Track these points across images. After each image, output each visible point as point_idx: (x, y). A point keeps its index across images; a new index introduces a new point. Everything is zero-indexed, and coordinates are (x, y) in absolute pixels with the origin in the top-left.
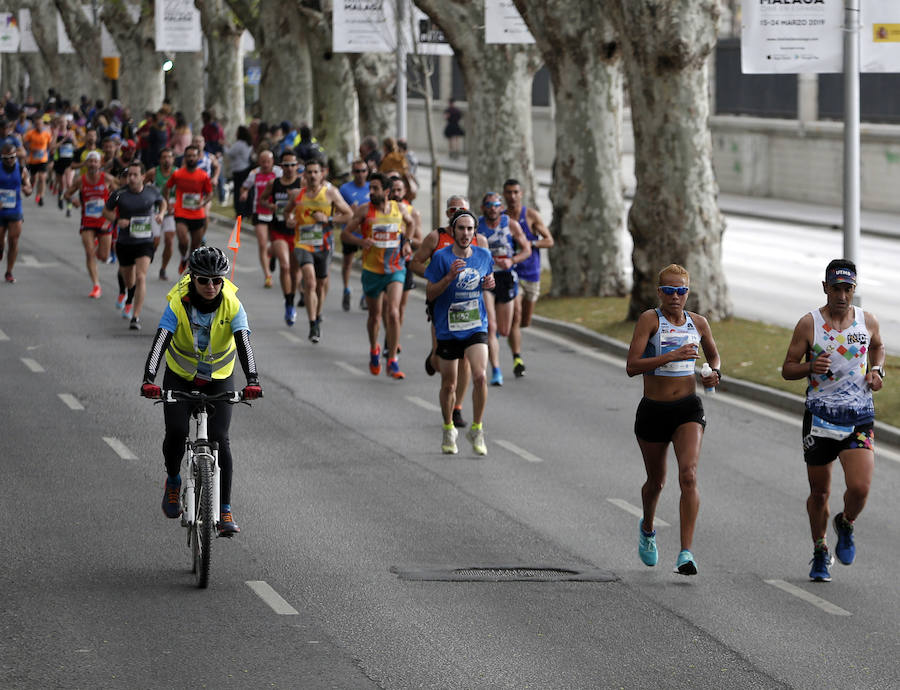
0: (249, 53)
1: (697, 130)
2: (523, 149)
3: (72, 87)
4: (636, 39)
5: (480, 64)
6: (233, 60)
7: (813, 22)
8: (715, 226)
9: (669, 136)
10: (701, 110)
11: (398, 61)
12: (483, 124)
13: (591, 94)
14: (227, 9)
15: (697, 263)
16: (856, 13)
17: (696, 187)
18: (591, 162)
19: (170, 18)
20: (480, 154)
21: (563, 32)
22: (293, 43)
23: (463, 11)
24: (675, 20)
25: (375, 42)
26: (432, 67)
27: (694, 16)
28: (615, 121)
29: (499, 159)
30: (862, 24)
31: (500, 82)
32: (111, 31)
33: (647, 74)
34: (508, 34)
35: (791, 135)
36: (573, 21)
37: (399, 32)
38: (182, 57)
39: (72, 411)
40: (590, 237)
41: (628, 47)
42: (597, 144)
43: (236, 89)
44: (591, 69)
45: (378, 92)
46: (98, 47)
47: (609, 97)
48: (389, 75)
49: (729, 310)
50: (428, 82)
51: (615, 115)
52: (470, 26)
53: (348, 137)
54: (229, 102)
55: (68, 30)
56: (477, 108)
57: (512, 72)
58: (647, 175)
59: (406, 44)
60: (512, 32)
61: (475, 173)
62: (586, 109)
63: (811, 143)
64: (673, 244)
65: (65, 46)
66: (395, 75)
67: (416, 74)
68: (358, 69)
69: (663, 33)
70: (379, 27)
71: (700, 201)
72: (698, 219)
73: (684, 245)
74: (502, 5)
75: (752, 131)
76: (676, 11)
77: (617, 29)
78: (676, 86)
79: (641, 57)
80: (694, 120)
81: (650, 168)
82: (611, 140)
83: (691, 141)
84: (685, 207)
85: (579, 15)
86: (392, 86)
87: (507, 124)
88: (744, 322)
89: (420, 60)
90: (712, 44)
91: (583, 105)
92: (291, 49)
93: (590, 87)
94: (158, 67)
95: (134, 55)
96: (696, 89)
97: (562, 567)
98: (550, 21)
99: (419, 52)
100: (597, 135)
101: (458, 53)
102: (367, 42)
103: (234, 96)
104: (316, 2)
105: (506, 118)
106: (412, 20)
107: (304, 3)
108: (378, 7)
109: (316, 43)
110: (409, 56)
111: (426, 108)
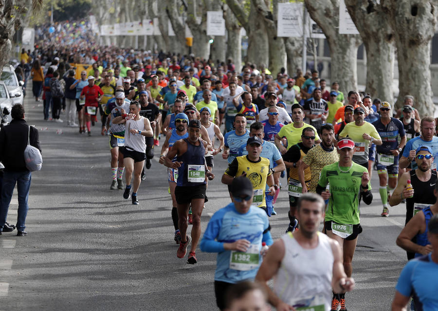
1: (425, 70)
2: (353, 77)
3: (174, 49)
4: (400, 33)
5: (337, 42)
6: (237, 39)
8: (432, 109)
9: (413, 72)
10: (427, 62)
11: (303, 41)
12: (337, 66)
13: (382, 55)
14: (236, 19)
18: (380, 82)
19: (211, 22)
20: (335, 78)
21: (371, 30)
22: (262, 33)
23: (330, 21)
24: (417, 25)
25: (294, 33)
26: (317, 43)
27: (425, 24)
28: (391, 66)
29: (343, 80)
31: (344, 49)
32: (189, 27)
33: (405, 47)
34: (348, 30)
36: (375, 25)
37: (304, 29)
38: (217, 38)
41: (398, 37)
42: (383, 76)
43: (238, 51)
44: (382, 45)
45: (295, 53)
46: (184, 33)
47: (389, 56)
48: (299, 46)
50: (315, 49)
51: (391, 64)
52: (332, 27)
54: (235, 56)
55: (173, 26)
56: (335, 60)
57: (349, 46)
58: (404, 88)
59: (307, 34)
60: (350, 29)
62: (379, 61)
65: (171, 33)
66: (302, 46)
67: (311, 46)
68: (287, 44)
69: (412, 31)
70: (296, 27)
71: (425, 99)
72: (424, 107)
74: (346, 18)
76: (418, 22)
77: (393, 29)
78: (417, 52)
79: (403, 40)
80: (424, 66)
81: (405, 85)
82: (389, 73)
83: (423, 76)
84: (419, 101)
85: (377, 23)
86: (301, 50)
87: (346, 66)
89: (312, 40)
90: (432, 35)
91: (378, 59)
92: (260, 35)
93: (381, 52)
94: (207, 41)
95: (198, 37)
96: (425, 53)
97: (367, 246)
98: (365, 25)
99: (312, 37)
100: (383, 71)
101: (328, 37)
102: (291, 33)
103: (237, 54)
104: (271, 16)
105: (346, 64)
106: (309, 24)
107: (266, 17)
108: (296, 19)
109: (271, 33)
110: (308, 39)
111: (314, 59)
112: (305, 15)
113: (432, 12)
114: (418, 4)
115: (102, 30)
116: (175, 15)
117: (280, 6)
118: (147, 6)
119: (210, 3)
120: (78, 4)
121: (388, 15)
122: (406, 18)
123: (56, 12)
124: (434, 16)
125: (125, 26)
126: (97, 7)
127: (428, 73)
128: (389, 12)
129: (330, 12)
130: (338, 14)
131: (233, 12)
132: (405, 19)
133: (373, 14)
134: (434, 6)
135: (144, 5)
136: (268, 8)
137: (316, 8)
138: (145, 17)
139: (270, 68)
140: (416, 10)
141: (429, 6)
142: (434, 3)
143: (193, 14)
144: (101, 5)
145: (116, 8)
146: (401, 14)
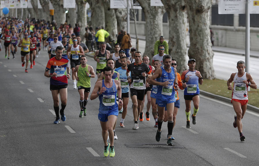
0: (88, 8)
1: (207, 29)
2: (160, 34)
3: (41, 17)
4: (190, 5)
5: (149, 11)
6: (84, 10)
7: (238, 1)
8: (211, 54)
9: (199, 31)
10: (208, 24)
11: (127, 11)
12: (150, 27)
13: (179, 19)
15: (206, 64)
17: (206, 44)
18: (178, 38)
20: (149, 35)
21: (171, 3)
22: (100, 6)
25: (121, 6)
26: (136, 12)
28: (185, 27)
29: (154, 36)
31: (154, 16)
32: (52, 3)
33: (193, 14)
35: (232, 30)
36: (174, 0)
37: (128, 3)
38: (70, 9)
39: (41, 103)
40: (178, 57)
41: (188, 7)
42: (180, 33)
43: (85, 18)
44: (178, 13)
45: (122, 19)
46: (48, 7)
47: (183, 20)
48: (125, 14)
49: (215, 77)
50: (135, 16)
51: (185, 25)
52: (146, 2)
53: (114, 31)
54: (83, 21)
55: (40, 2)
56: (148, 23)
57: (157, 14)
58: (193, 41)
59: (129, 6)
60: (158, 3)
61: (147, 40)
62: (177, 23)
63: (237, 32)
64: (200, 59)
65: (40, 7)
66: (126, 14)
67: (132, 14)
68: (117, 13)
69: (198, 3)
70: (122, 2)
71: (207, 48)
72: (207, 53)
73: (203, 60)
75: (221, 29)
77: (185, 2)
78: (201, 17)
79: (192, 10)
80: (206, 26)
81: (194, 39)
82: (184, 31)
83: (206, 33)
84: (203, 49)
86: (126, 17)
87: (156, 27)
88: (219, 80)
89: (133, 11)
90: (211, 6)
91: (176, 22)
92: (99, 7)
93: (178, 17)
94: (64, 12)
95: (58, 9)
96: (206, 18)
99: (133, 8)
100: (180, 30)
101: (143, 9)
102: (119, 6)
109: (106, 6)
110: (130, 9)
111: (135, 23)
125: (8, 3)
127: (208, 31)
139: (106, 29)
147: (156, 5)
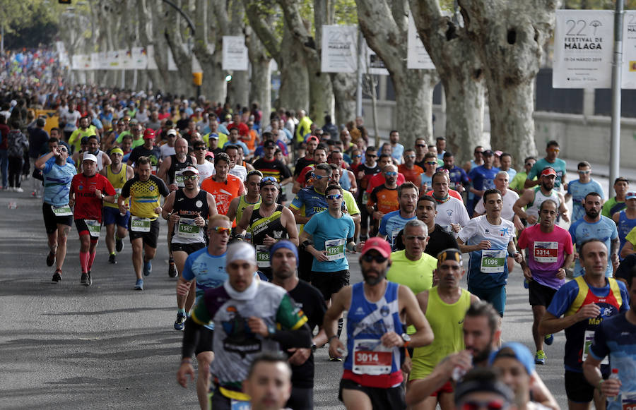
1: (526, 120)
2: (426, 128)
3: (176, 90)
4: (493, 67)
5: (404, 80)
6: (265, 75)
7: (595, 60)
9: (510, 123)
10: (529, 108)
11: (357, 78)
12: (404, 113)
13: (467, 98)
14: (263, 47)
16: (620, 55)
17: (525, 151)
18: (465, 136)
19: (229, 52)
20: (403, 130)
21: (452, 63)
22: (299, 66)
23: (395, 50)
24: (516, 57)
25: (345, 67)
26: (377, 82)
27: (527, 55)
28: (480, 113)
29: (413, 133)
30: (623, 60)
31: (415, 90)
32: (198, 58)
33: (499, 87)
34: (420, 64)
35: (579, 123)
36: (457, 57)
37: (359, 62)
38: (237, 74)
41: (489, 73)
42: (469, 127)
43: (266, 91)
44: (467, 84)
45: (346, 95)
46: (190, 67)
47: (477, 100)
48: (352, 85)
50: (374, 90)
51: (480, 111)
52: (398, 59)
54: (262, 99)
55: (174, 57)
56: (401, 105)
57: (421, 85)
58: (497, 144)
59: (362, 68)
60: (422, 62)
62: (463, 107)
63: (590, 128)
65: (172, 66)
66: (355, 85)
67: (368, 85)
68: (335, 82)
69: (509, 65)
70: (348, 58)
74: (418, 47)
75: (556, 120)
77: (483, 62)
78: (515, 94)
79: (496, 78)
80: (525, 114)
81: (499, 141)
82: (476, 124)
83: (524, 128)
84: (519, 162)
85: (460, 54)
86: (354, 91)
87: (418, 114)
89: (370, 77)
90: (537, 71)
91: (461, 104)
92: (298, 70)
93: (466, 94)
94: (223, 78)
96: (526, 96)
98: (444, 56)
99: (370, 72)
100: (469, 121)
101: (392, 73)
102: (341, 67)
103: (265, 96)
104: (312, 44)
105: (417, 111)
106: (366, 55)
107: (306, 44)
108: (347, 47)
109: (312, 66)
110: (364, 75)
111: (373, 104)
112: (359, 42)
113: (536, 39)
114: (516, 28)
115: (74, 62)
116: (178, 40)
117: (326, 29)
118: (137, 28)
119: (227, 25)
120: (40, 24)
121: (475, 42)
122: (500, 47)
123: (8, 36)
124: (538, 44)
125: (107, 57)
126: (67, 29)
127: (530, 124)
128: (476, 38)
129: (395, 38)
130: (407, 40)
131: (259, 36)
132: (498, 48)
133: (455, 42)
134: (539, 31)
135: (134, 27)
136: (308, 32)
137: (375, 32)
138: (135, 43)
140: (514, 36)
141: (532, 31)
142: (538, 26)
143: (203, 40)
144: (72, 26)
145: (93, 31)
146: (493, 41)
147: (420, 66)
